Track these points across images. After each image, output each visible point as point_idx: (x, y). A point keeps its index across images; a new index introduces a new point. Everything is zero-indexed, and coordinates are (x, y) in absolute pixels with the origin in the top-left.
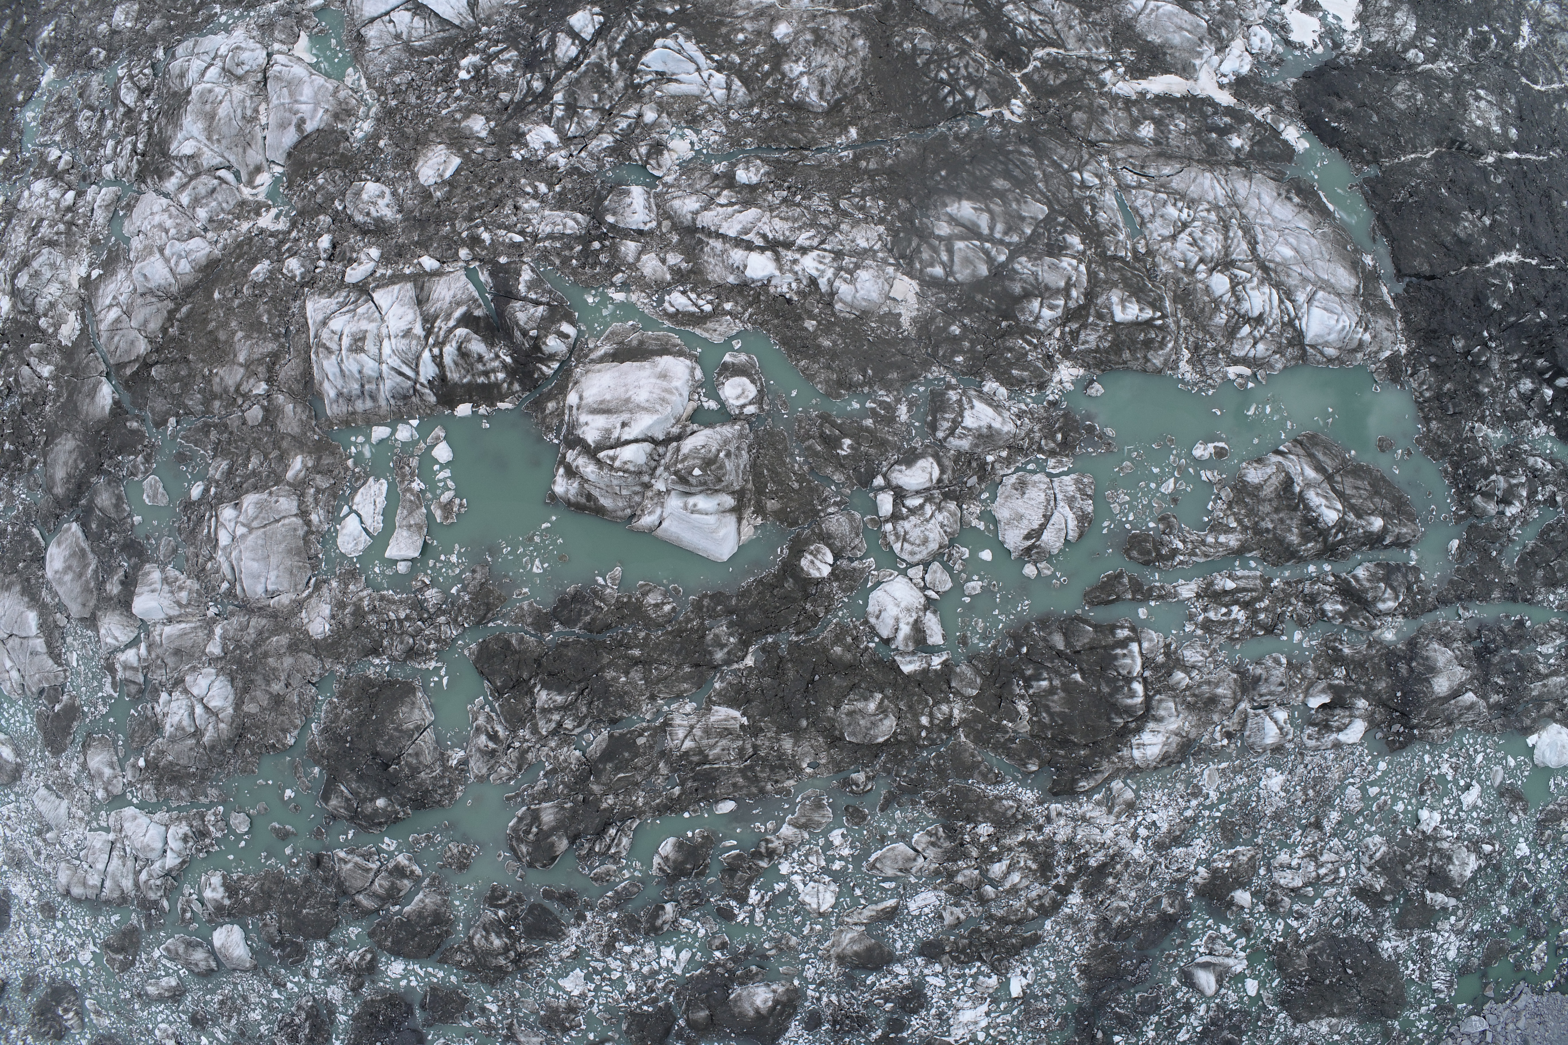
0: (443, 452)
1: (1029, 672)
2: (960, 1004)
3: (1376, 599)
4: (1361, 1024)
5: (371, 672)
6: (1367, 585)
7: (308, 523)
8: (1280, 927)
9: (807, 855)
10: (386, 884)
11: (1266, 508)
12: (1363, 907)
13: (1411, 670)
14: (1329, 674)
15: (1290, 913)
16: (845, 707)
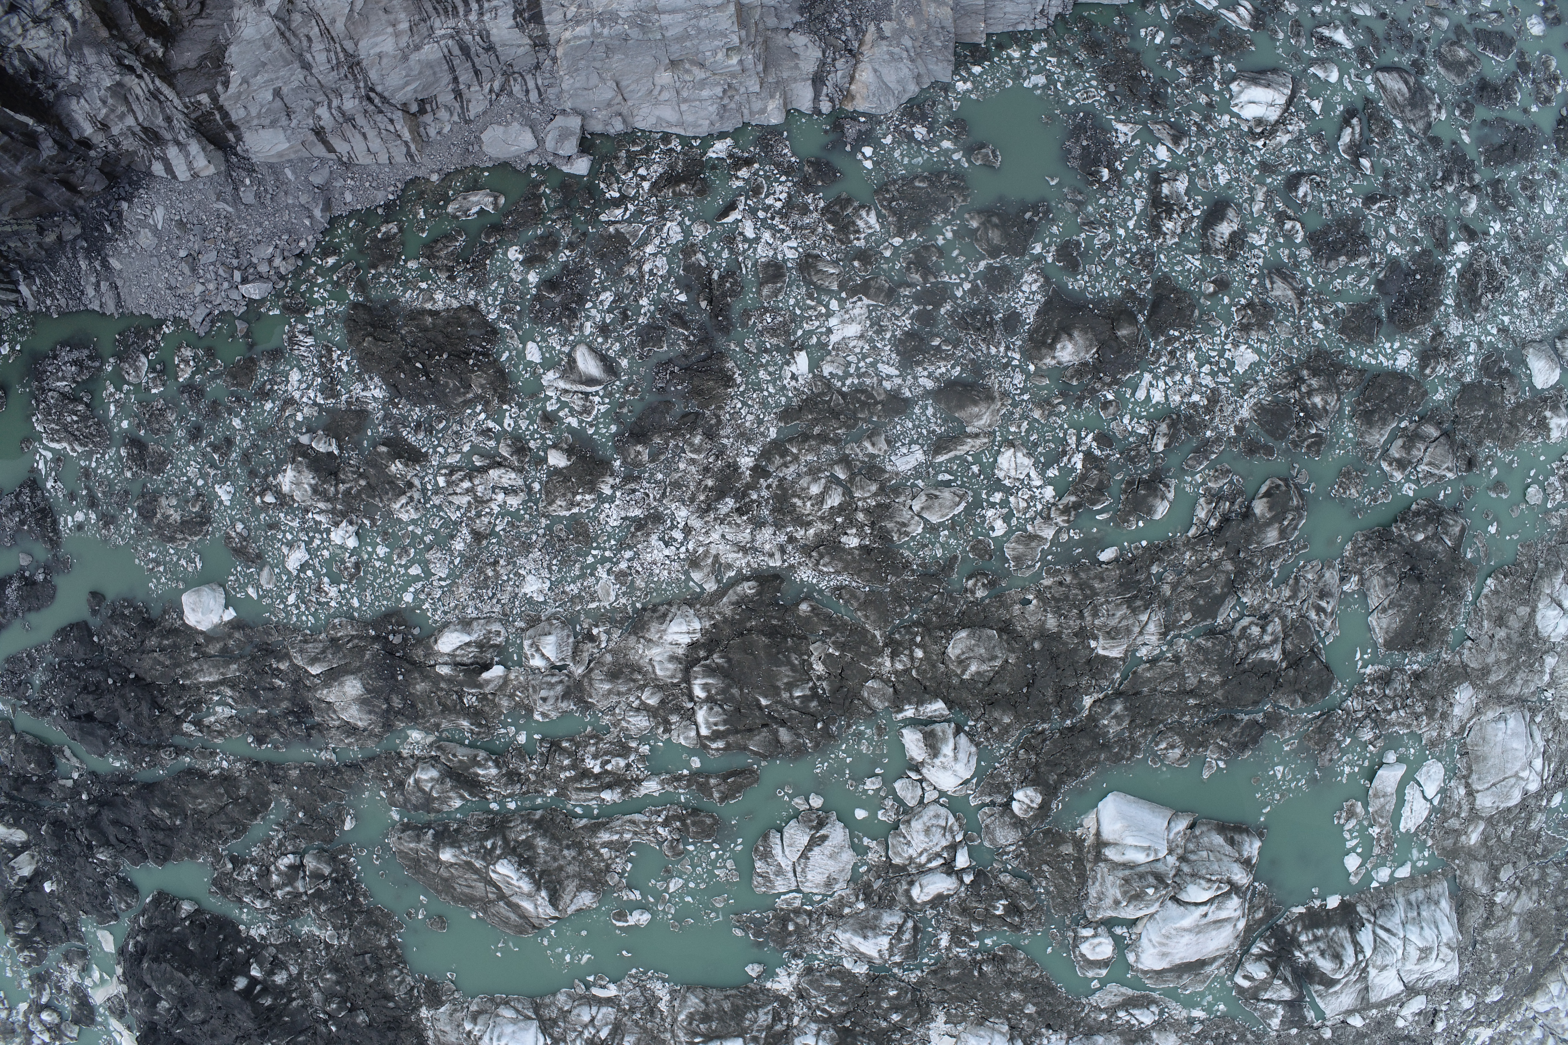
0: (1352, 862)
1: (814, 704)
2: (861, 343)
3: (441, 781)
4: (395, 301)
5: (1421, 656)
6: (451, 794)
7: (1467, 786)
8: (507, 421)
9: (1029, 507)
10: (1415, 452)
11: (570, 869)
12: (411, 439)
13: (387, 700)
14: (483, 698)
15: (498, 437)
16: (998, 663)
